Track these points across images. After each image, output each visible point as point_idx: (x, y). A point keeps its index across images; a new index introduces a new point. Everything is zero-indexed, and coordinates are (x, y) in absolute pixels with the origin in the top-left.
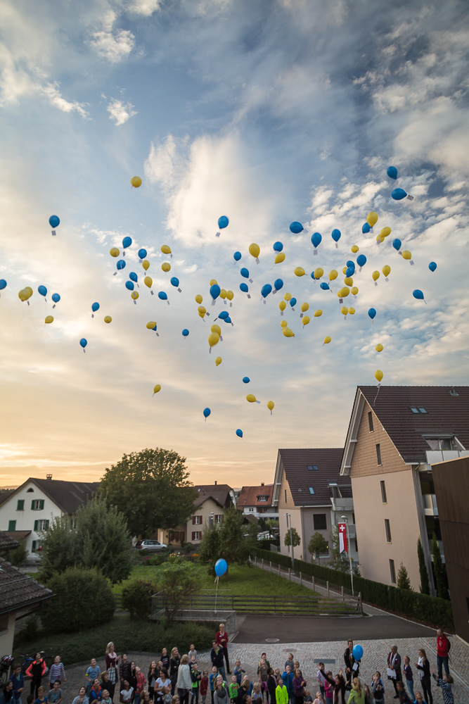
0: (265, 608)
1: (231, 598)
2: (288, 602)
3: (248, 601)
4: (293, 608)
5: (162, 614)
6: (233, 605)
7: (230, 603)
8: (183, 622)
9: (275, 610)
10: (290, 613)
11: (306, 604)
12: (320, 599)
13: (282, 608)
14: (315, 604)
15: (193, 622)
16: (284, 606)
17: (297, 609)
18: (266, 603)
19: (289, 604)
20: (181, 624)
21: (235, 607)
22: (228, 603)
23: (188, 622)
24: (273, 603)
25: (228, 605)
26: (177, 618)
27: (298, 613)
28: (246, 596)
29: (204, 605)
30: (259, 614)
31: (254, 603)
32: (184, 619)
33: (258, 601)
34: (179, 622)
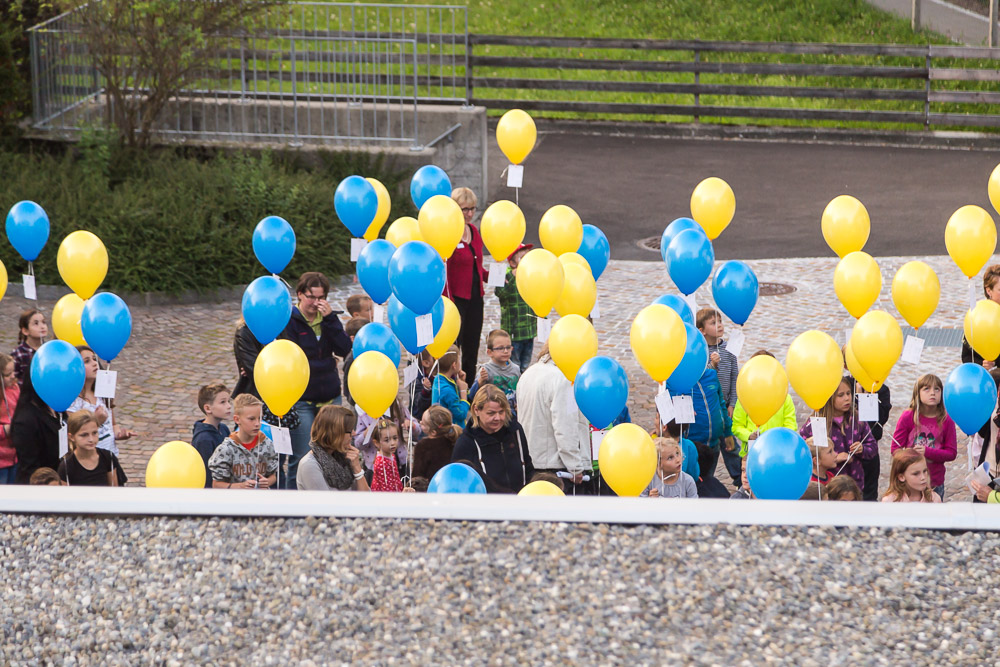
0: (642, 99)
1: (462, 49)
2: (766, 72)
3: (552, 64)
4: (794, 104)
5: (93, 115)
6: (469, 83)
7: (456, 71)
8: (204, 155)
9: (696, 112)
10: (778, 124)
11: (868, 85)
12: (946, 63)
13: (733, 102)
14: (912, 86)
15: (257, 154)
16: (743, 91)
17: (817, 105)
18: (651, 78)
19: (774, 81)
20: (193, 163)
21: (480, 94)
22: (443, 71)
23: (227, 152)
24: (689, 78)
25: (447, 82)
26: (173, 136)
27: (820, 126)
28: (542, 42)
29: (313, 77)
30: (612, 128)
31: (583, 75)
32: (207, 139)
33: (611, 65)
34: (183, 152)
